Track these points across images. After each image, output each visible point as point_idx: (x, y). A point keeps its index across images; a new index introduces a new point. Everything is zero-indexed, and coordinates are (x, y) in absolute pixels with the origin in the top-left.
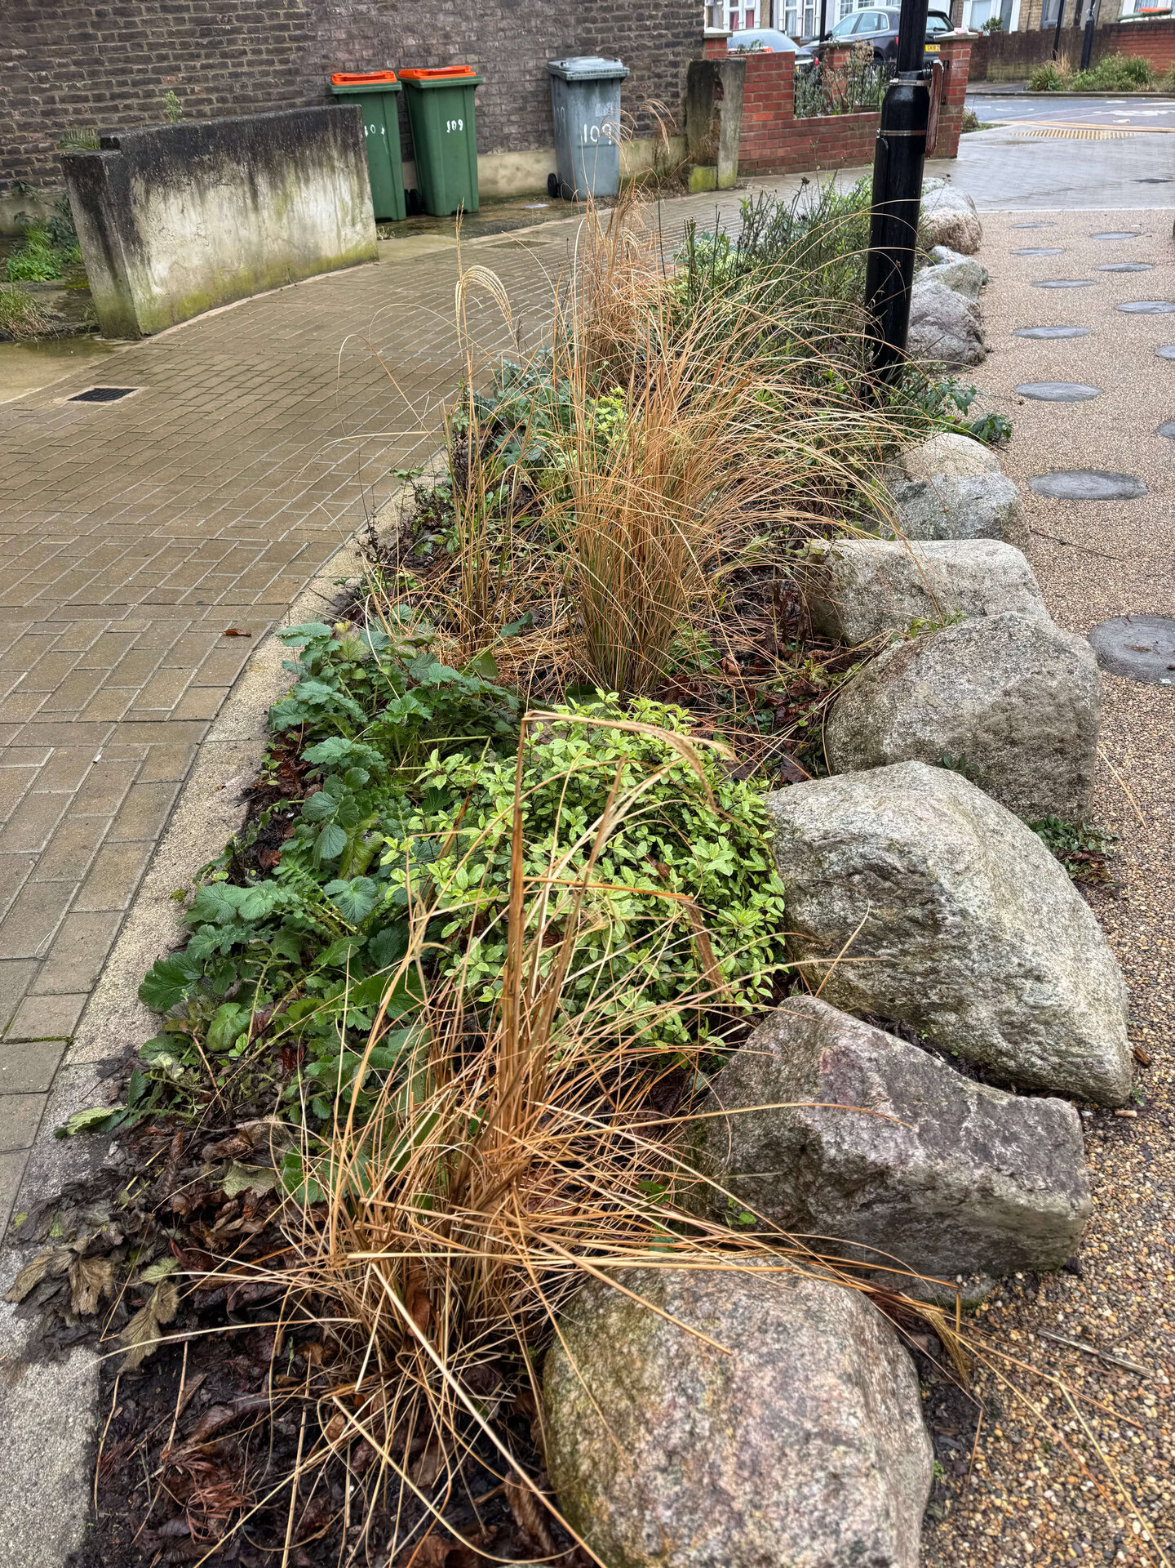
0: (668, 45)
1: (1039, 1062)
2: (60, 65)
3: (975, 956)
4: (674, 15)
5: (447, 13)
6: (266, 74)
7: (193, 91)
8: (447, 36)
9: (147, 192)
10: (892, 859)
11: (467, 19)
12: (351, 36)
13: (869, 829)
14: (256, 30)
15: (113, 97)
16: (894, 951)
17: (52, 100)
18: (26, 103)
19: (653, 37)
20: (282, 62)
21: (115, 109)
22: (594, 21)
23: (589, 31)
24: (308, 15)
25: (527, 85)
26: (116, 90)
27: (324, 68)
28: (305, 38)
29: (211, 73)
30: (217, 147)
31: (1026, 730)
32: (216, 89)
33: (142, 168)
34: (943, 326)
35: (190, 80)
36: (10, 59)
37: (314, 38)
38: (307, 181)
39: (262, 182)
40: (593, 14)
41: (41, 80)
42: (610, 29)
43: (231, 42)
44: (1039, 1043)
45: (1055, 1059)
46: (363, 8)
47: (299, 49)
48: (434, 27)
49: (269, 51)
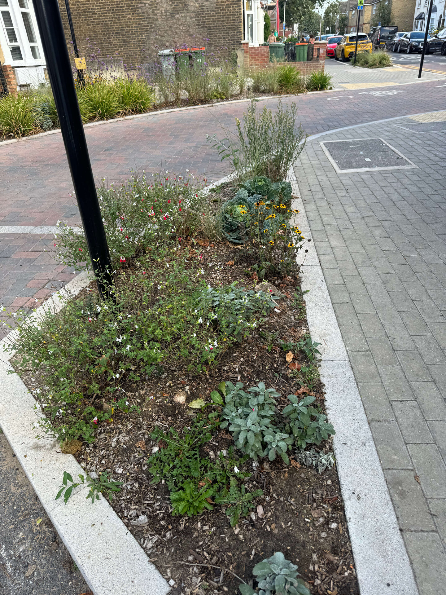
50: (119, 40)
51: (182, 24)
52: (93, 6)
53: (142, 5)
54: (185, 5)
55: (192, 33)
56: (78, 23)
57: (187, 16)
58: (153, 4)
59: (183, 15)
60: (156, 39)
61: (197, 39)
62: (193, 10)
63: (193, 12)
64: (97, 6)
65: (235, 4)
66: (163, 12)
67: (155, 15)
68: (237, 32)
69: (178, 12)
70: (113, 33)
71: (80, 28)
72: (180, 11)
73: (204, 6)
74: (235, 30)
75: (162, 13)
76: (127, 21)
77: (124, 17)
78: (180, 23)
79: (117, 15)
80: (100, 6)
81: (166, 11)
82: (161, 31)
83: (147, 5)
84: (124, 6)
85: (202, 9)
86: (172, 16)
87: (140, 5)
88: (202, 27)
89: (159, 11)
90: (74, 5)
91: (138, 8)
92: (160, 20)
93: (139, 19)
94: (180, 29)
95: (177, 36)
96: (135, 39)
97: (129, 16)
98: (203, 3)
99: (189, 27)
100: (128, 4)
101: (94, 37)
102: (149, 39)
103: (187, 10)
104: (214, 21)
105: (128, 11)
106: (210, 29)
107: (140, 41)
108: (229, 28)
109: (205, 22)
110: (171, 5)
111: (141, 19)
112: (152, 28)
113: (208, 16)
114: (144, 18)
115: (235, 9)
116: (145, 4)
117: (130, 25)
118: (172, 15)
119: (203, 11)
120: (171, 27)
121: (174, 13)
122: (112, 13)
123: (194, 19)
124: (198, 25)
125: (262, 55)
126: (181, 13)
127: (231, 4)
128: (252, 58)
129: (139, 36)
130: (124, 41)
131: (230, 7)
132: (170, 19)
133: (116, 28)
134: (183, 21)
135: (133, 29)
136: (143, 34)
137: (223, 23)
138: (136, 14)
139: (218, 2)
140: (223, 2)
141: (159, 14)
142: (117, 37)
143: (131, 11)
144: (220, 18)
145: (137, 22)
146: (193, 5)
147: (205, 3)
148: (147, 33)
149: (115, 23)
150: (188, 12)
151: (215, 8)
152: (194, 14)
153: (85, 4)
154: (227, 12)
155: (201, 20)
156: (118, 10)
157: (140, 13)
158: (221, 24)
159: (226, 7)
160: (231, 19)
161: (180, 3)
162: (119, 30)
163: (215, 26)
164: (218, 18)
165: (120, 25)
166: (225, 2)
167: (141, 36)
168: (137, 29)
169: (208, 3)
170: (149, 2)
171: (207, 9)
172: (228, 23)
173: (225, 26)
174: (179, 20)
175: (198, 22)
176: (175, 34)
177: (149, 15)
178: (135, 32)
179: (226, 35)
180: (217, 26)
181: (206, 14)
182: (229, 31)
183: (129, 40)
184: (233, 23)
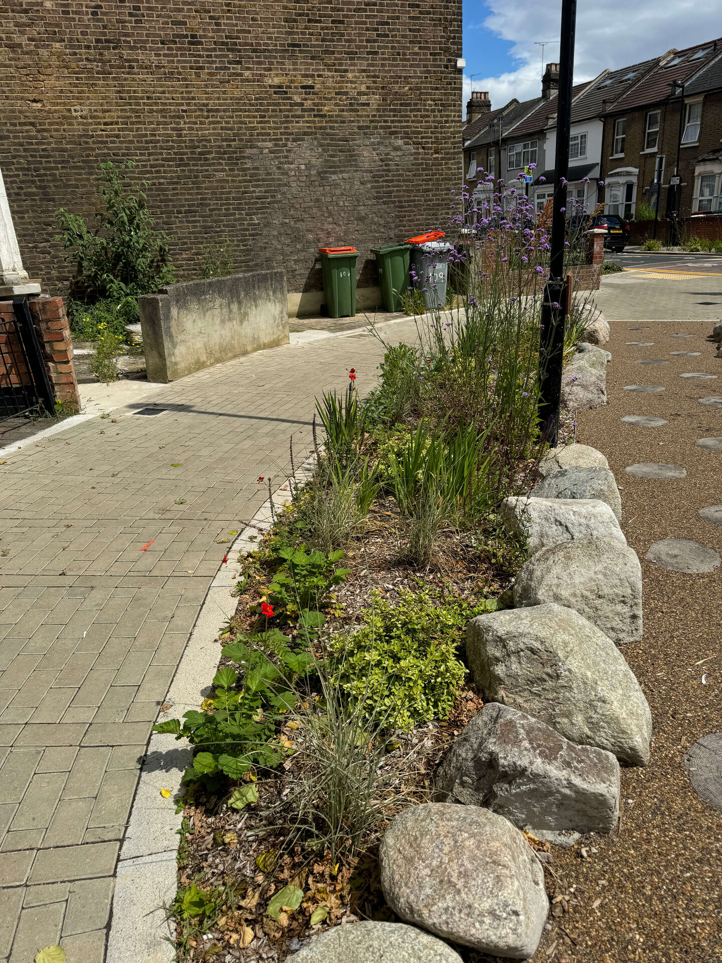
1: (605, 741)
3: (576, 691)
4: (445, 223)
5: (329, 223)
6: (236, 251)
7: (198, 259)
8: (329, 233)
9: (178, 313)
10: (537, 645)
11: (340, 225)
12: (280, 234)
13: (527, 631)
14: (232, 231)
16: (540, 689)
20: (244, 246)
22: (404, 226)
23: (401, 231)
24: (259, 224)
25: (369, 257)
27: (265, 248)
28: (257, 234)
29: (208, 250)
30: (213, 291)
31: (606, 591)
33: (177, 302)
34: (584, 387)
35: (197, 254)
37: (261, 235)
38: (256, 306)
39: (235, 307)
40: (404, 223)
42: (412, 230)
43: (219, 236)
44: (605, 732)
45: (613, 740)
46: (287, 221)
47: (253, 239)
48: (322, 230)
49: (238, 241)
50: (196, 227)
52: (128, 148)
53: (255, 151)
54: (351, 156)
55: (363, 214)
56: (85, 186)
57: (354, 179)
58: (281, 151)
59: (345, 175)
60: (283, 224)
61: (374, 227)
62: (366, 165)
63: (367, 171)
64: (138, 148)
65: (450, 159)
66: (303, 167)
67: (283, 174)
68: (453, 214)
69: (335, 169)
70: (179, 212)
71: (88, 198)
72: (339, 167)
73: (391, 160)
74: (449, 209)
75: (299, 170)
76: (215, 184)
77: (208, 177)
78: (338, 192)
79: (190, 171)
81: (309, 166)
82: (296, 209)
83: (266, 151)
84: (209, 153)
85: (389, 165)
86: (322, 178)
87: (248, 151)
88: (384, 203)
89: (292, 166)
90: (74, 143)
91: (244, 158)
92: (294, 185)
93: (245, 181)
94: (337, 205)
95: (330, 219)
96: (233, 226)
97: (220, 175)
98: (387, 154)
99: (358, 201)
100: (220, 147)
102: (268, 224)
103: (356, 166)
104: (408, 191)
105: (221, 164)
106: (402, 207)
107: (247, 230)
108: (439, 205)
109: (391, 192)
110: (321, 156)
112: (276, 202)
113: (399, 181)
114: (258, 180)
115: (450, 169)
116: (261, 148)
117: (223, 193)
119: (388, 171)
120: (318, 200)
121: (326, 172)
122: (178, 166)
123: (369, 186)
124: (377, 198)
126: (341, 172)
127: (442, 159)
129: (245, 220)
131: (441, 164)
132: (317, 183)
133: (186, 200)
134: (345, 189)
135: (229, 204)
136: (254, 214)
137: (428, 196)
138: (238, 170)
139: (419, 153)
140: (428, 154)
141: (293, 173)
142: (188, 222)
143: (226, 164)
144: (421, 185)
145: (240, 187)
146: (368, 156)
147: (392, 153)
148: (264, 213)
149: (185, 189)
150: (356, 171)
151: (413, 165)
152: (369, 175)
153: (106, 142)
154: (435, 174)
155: (383, 187)
156: (195, 159)
157: (249, 169)
158: (423, 196)
159: (433, 165)
160: (443, 187)
161: (341, 151)
162: (193, 205)
163: (411, 201)
164: (417, 185)
165: (198, 194)
166: (432, 154)
167: (248, 218)
168: (241, 204)
169: (399, 153)
170: (270, 144)
171: (397, 165)
172: (436, 195)
173: (430, 200)
174: (336, 185)
175: (377, 192)
176: (326, 215)
177: (269, 174)
178: (234, 209)
179: (432, 219)
180: (414, 201)
181: (393, 176)
182: (438, 210)
183: (219, 227)
184: (446, 194)
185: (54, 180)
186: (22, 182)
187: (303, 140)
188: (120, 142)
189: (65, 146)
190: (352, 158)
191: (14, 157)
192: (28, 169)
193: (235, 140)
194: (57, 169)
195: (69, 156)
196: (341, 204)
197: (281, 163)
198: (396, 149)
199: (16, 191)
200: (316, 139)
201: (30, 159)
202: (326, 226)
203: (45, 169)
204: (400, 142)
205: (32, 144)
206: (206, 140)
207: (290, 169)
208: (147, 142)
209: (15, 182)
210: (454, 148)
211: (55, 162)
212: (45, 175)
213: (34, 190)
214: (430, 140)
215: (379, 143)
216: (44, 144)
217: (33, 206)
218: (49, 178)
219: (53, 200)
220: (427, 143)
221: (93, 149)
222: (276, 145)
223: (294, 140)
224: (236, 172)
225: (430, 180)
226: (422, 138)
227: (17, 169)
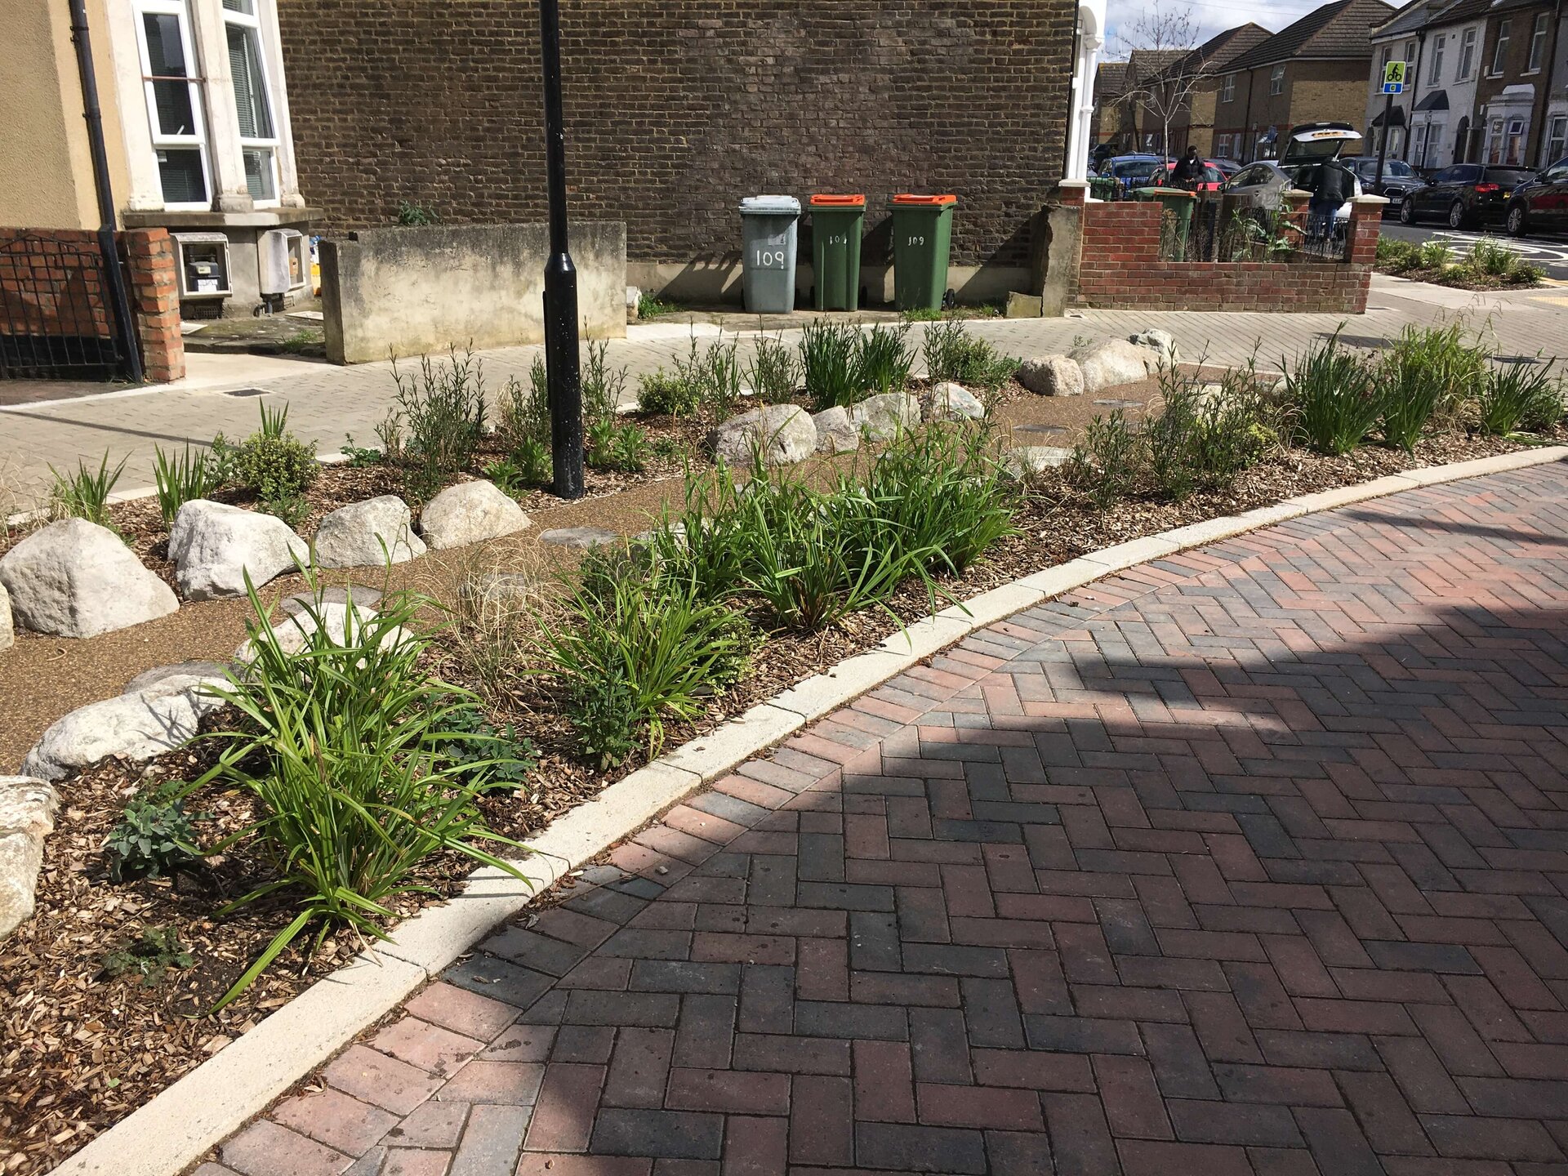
0: (1021, 190)
2: (492, 172)
4: (1028, 166)
5: (809, 155)
6: (648, 190)
7: (588, 198)
8: (806, 170)
11: (827, 159)
12: (723, 167)
14: (645, 158)
15: (527, 198)
17: (482, 196)
18: (463, 196)
19: (1006, 183)
20: (662, 182)
21: (527, 205)
22: (947, 167)
23: (941, 175)
24: (690, 149)
25: (877, 214)
26: (530, 192)
27: (697, 188)
28: (685, 166)
29: (603, 186)
30: (461, 244)
32: (607, 198)
33: (377, 253)
35: (587, 190)
36: (459, 166)
37: (691, 167)
39: (506, 271)
40: (947, 161)
41: (477, 181)
42: (962, 175)
43: (623, 165)
46: (737, 147)
47: (678, 174)
48: (796, 165)
49: (653, 173)
50: (587, 148)
51: (837, 108)
52: (499, 24)
53: (692, 33)
54: (857, 44)
55: (871, 141)
56: (432, 78)
57: (859, 83)
58: (737, 34)
59: (844, 77)
60: (730, 152)
61: (889, 165)
62: (883, 61)
63: (883, 71)
65: (1046, 53)
66: (770, 61)
67: (736, 71)
68: (1046, 150)
69: (826, 65)
72: (833, 62)
73: (929, 52)
74: (1037, 141)
75: (764, 65)
76: (624, 83)
77: (614, 71)
78: (829, 104)
79: (587, 61)
80: (526, 25)
81: (780, 60)
82: (753, 129)
83: (711, 33)
84: (619, 34)
85: (924, 61)
86: (803, 80)
87: (681, 33)
88: (911, 125)
89: (752, 59)
90: (424, 15)
92: (753, 89)
93: (673, 80)
94: (826, 125)
95: (812, 149)
96: (648, 150)
97: (633, 69)
98: (924, 43)
99: (864, 120)
100: (637, 25)
101: (487, 130)
102: (703, 151)
103: (864, 61)
104: (959, 107)
105: (637, 52)
106: (945, 134)
107: (670, 157)
108: (1018, 133)
109: (926, 107)
110: (803, 43)
111: (680, 81)
112: (720, 115)
114: (694, 80)
115: (1044, 71)
116: (706, 29)
117: (635, 98)
118: (803, 77)
119: (923, 70)
120: (792, 116)
121: (810, 70)
123: (886, 95)
124: (899, 116)
125: (1132, 232)
126: (836, 71)
127: (1030, 52)
128: (1091, 241)
129: (668, 141)
130: (606, 154)
131: (1027, 62)
132: (793, 88)
133: (578, 106)
134: (841, 101)
135: (643, 115)
136: (684, 133)
137: (996, 116)
138: (663, 62)
139: (985, 42)
140: (1003, 43)
141: (753, 70)
142: (577, 139)
143: (645, 53)
144: (985, 98)
145: (663, 90)
146: (887, 45)
147: (933, 42)
148: (699, 132)
149: (578, 89)
150: (864, 70)
151: (971, 61)
152: (887, 77)
153: (469, 15)
154: (1015, 79)
155: (910, 98)
156: (596, 43)
157: (680, 61)
158: (987, 117)
159: (1011, 62)
160: (1028, 102)
161: (838, 36)
162: (589, 114)
163: (963, 125)
164: (976, 97)
165: (596, 97)
166: (1011, 44)
167: (672, 139)
168: (663, 116)
169: (947, 41)
170: (718, 23)
171: (941, 61)
172: (1013, 116)
173: (1001, 125)
174: (827, 92)
175: (898, 107)
176: (805, 140)
177: (712, 70)
178: (651, 123)
179: (1002, 158)
180: (970, 124)
181: (932, 79)
182: (1016, 142)
183: (626, 150)
184: (1032, 115)
185: (392, 68)
186: (349, 69)
187: (774, 16)
188: (488, 15)
189: (410, 19)
190: (858, 48)
191: (342, 33)
192: (359, 51)
193: (661, 15)
194: (397, 51)
195: (415, 34)
196: (833, 123)
197: (734, 53)
198: (941, 33)
199: (339, 80)
200: (796, 14)
201: (362, 36)
202: (803, 159)
203: (382, 51)
204: (949, 22)
205: (367, 15)
206: (616, 15)
207: (750, 65)
208: (526, 16)
209: (338, 68)
210: (1056, 33)
211: (395, 41)
212: (381, 60)
213: (364, 81)
214: (1007, 20)
215: (909, 24)
216: (382, 15)
217: (359, 103)
218: (386, 65)
219: (388, 96)
220: (1004, 24)
221: (449, 25)
222: (727, 24)
223: (760, 17)
224: (660, 65)
225: (1004, 89)
226: (993, 15)
227: (344, 51)
